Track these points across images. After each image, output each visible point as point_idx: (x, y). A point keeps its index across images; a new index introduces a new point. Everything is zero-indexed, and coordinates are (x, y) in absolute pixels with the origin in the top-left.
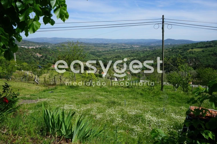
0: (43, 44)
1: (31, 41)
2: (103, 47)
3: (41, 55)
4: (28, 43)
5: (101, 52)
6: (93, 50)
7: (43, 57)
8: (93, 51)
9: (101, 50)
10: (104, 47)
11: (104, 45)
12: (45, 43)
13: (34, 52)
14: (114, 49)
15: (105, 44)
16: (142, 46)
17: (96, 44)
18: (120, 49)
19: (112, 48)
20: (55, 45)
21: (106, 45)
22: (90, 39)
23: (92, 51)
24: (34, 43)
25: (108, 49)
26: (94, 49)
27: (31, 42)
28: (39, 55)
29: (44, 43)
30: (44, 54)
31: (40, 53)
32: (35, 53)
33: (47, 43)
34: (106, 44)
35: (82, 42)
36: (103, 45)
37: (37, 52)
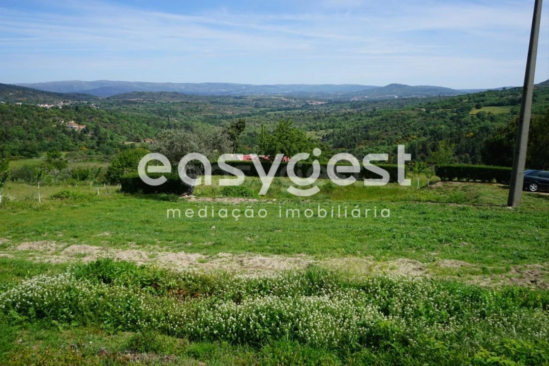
0: (74, 97)
1: (41, 89)
2: (232, 104)
3: (82, 127)
4: (33, 95)
5: (231, 117)
6: (210, 112)
7: (88, 131)
8: (211, 114)
9: (229, 113)
10: (235, 103)
11: (236, 100)
12: (79, 95)
13: (63, 117)
14: (262, 109)
15: (236, 98)
16: (330, 103)
17: (213, 96)
18: (279, 110)
19: (257, 106)
20: (107, 101)
21: (239, 101)
22: (197, 85)
23: (208, 114)
24: (50, 94)
25: (247, 110)
26: (214, 111)
27: (43, 92)
28: (77, 127)
29: (77, 94)
30: (90, 124)
31: (79, 122)
32: (65, 122)
33: (84, 95)
34: (240, 98)
35: (176, 93)
36: (231, 100)
37: (71, 119)
